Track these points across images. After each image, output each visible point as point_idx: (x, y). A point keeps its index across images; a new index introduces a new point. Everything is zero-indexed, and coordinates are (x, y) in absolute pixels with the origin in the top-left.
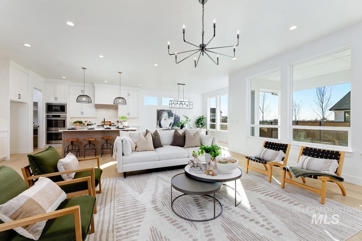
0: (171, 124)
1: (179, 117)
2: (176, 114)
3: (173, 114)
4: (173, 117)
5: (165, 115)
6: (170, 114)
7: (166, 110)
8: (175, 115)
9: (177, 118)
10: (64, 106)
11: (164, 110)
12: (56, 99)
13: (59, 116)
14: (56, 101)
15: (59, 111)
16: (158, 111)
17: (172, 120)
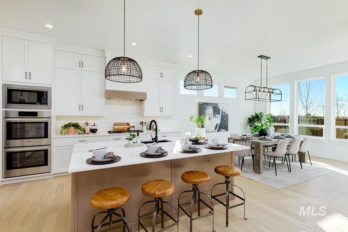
0: (217, 125)
1: (228, 115)
2: (224, 111)
3: (220, 110)
4: (219, 114)
5: (210, 111)
6: (216, 110)
7: (210, 103)
8: (222, 112)
9: (225, 116)
10: (47, 93)
11: (207, 104)
12: (28, 75)
13: (35, 114)
14: (27, 81)
15: (35, 104)
16: (200, 105)
17: (217, 120)
